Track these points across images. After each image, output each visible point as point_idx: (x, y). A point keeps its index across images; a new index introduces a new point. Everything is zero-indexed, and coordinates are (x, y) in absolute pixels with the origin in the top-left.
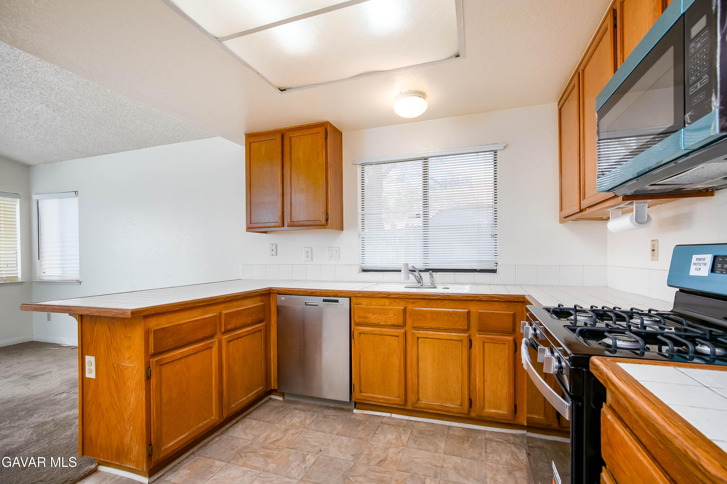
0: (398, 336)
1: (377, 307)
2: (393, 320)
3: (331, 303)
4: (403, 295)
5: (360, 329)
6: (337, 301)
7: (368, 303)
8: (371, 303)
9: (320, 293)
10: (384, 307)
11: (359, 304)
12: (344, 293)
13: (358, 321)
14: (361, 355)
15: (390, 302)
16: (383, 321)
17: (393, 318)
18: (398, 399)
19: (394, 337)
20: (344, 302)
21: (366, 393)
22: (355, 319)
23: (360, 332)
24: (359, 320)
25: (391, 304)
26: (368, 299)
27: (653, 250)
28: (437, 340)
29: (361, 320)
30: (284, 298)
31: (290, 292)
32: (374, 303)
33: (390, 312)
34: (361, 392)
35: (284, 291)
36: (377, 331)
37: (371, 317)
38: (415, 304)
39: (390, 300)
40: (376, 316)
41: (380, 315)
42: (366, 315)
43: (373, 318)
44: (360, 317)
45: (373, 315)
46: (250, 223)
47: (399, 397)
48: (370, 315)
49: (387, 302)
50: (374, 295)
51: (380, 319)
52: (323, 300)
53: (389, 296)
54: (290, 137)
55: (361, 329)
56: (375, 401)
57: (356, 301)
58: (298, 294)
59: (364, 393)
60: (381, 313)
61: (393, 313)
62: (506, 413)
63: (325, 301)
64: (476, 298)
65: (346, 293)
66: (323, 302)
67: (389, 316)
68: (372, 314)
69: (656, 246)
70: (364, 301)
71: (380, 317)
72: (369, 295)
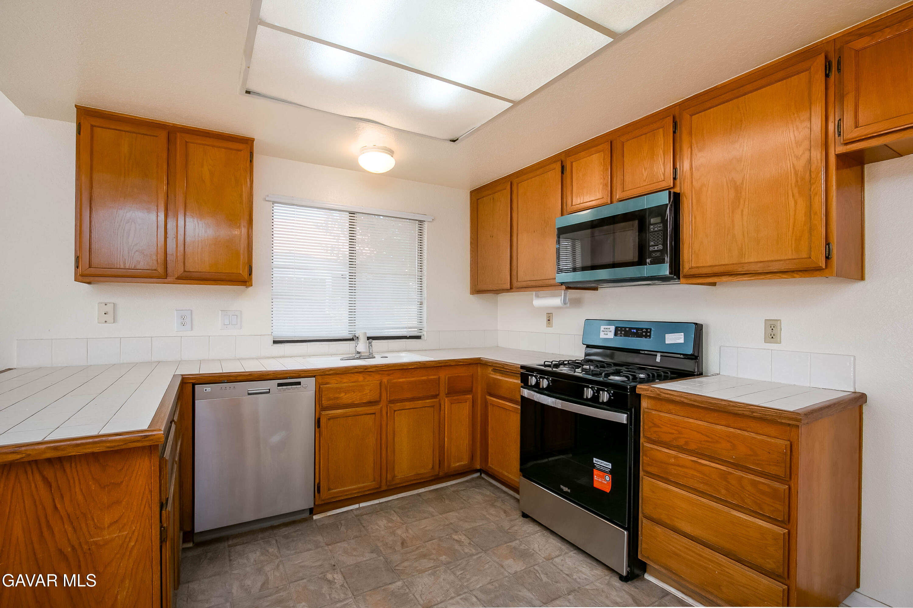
0: (374, 414)
1: (351, 384)
2: (368, 397)
3: (290, 387)
4: (381, 368)
5: (329, 414)
6: (299, 383)
7: (337, 381)
8: (341, 380)
9: (273, 376)
10: (359, 383)
11: (327, 383)
12: (310, 372)
13: (326, 405)
14: (330, 444)
15: (364, 377)
16: (358, 400)
17: (369, 394)
18: (374, 483)
19: (369, 416)
20: (309, 384)
21: (335, 489)
22: (323, 402)
23: (329, 417)
24: (329, 402)
25: (365, 378)
26: (337, 376)
27: (549, 320)
28: (412, 410)
29: (331, 402)
30: (210, 389)
31: (221, 379)
32: (345, 380)
33: (366, 388)
34: (329, 489)
35: (211, 378)
36: (351, 412)
37: (344, 397)
38: (391, 376)
39: (364, 374)
40: (349, 395)
41: (354, 393)
42: (337, 395)
43: (346, 398)
44: (329, 399)
45: (345, 395)
46: (90, 267)
47: (374, 481)
48: (342, 395)
49: (360, 378)
50: (348, 371)
51: (354, 397)
52: (278, 384)
53: (366, 370)
54: (186, 142)
55: (331, 414)
56: (346, 495)
57: (323, 381)
58: (236, 380)
59: (333, 489)
60: (355, 391)
61: (369, 389)
62: (467, 463)
63: (280, 385)
64: (447, 364)
65: (312, 372)
66: (278, 386)
67: (365, 393)
68: (344, 393)
69: (551, 317)
70: (333, 379)
71: (354, 395)
72: (343, 372)
